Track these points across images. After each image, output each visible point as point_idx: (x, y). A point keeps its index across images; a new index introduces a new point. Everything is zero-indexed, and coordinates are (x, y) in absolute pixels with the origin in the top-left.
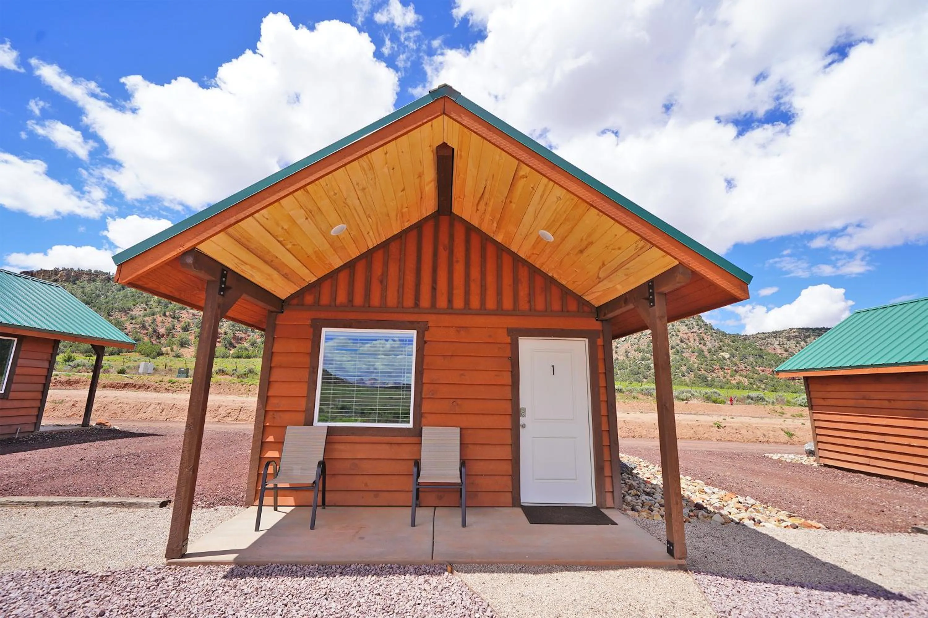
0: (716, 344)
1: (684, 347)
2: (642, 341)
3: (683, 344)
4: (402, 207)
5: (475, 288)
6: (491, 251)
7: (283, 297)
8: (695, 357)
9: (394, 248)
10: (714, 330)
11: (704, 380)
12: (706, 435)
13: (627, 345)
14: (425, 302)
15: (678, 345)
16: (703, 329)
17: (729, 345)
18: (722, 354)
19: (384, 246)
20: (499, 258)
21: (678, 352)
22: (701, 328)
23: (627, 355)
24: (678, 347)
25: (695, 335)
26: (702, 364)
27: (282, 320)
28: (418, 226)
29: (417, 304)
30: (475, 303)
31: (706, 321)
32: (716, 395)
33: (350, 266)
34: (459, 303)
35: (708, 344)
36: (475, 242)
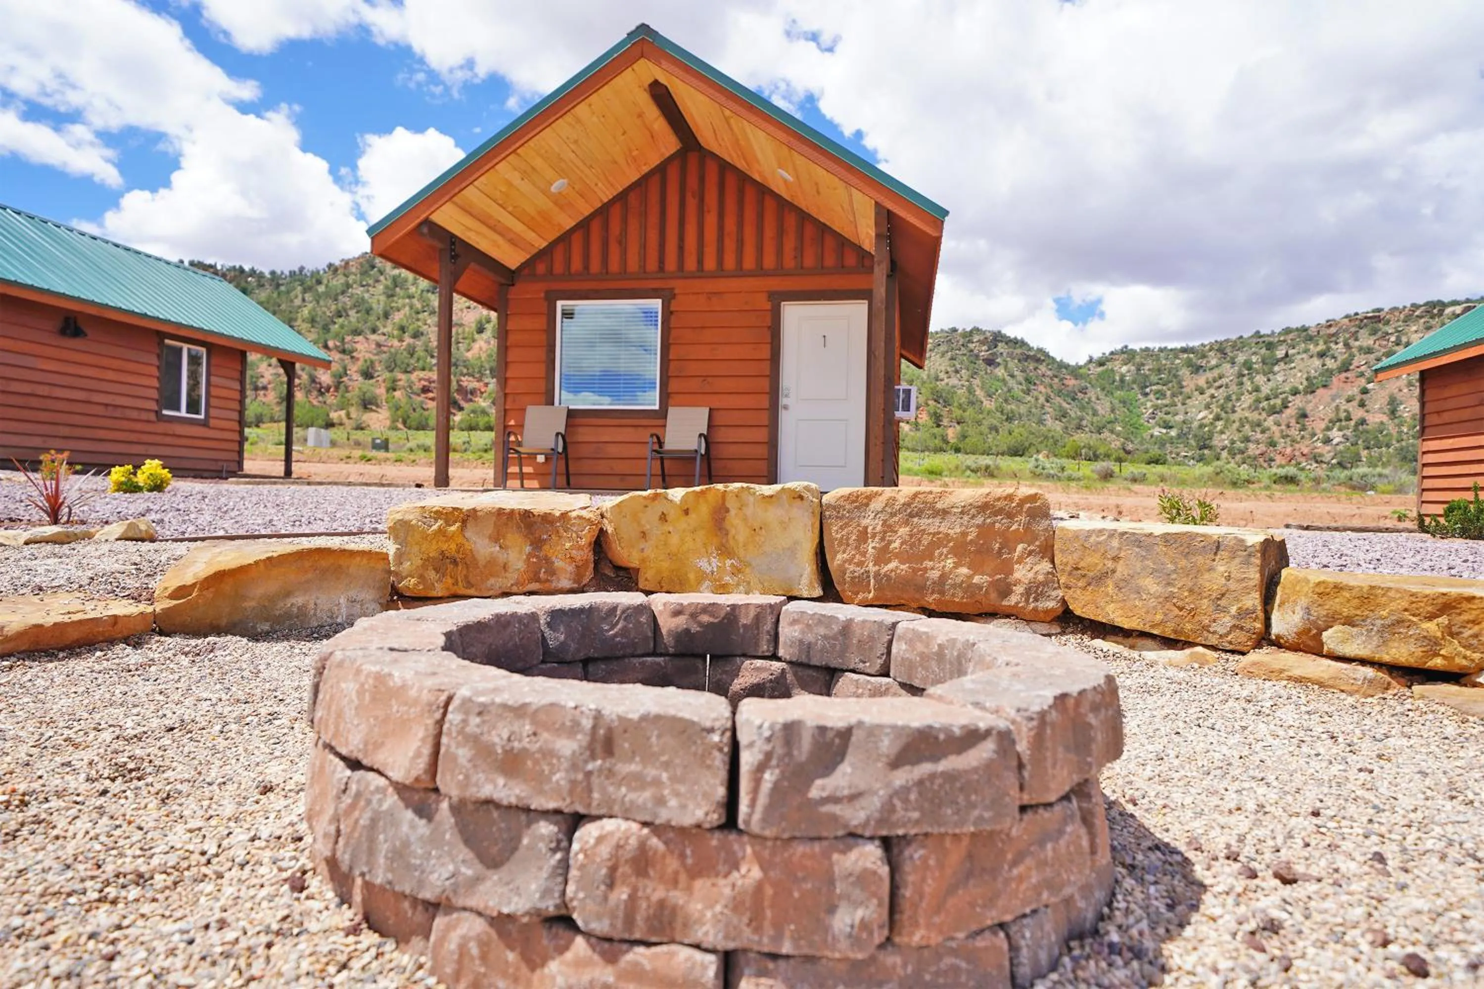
4: (630, 151)
5: (730, 245)
6: (750, 195)
7: (513, 268)
9: (633, 199)
14: (671, 264)
19: (622, 197)
20: (761, 203)
27: (514, 293)
28: (661, 169)
29: (661, 268)
30: (730, 263)
33: (584, 225)
34: (710, 264)
36: (731, 182)
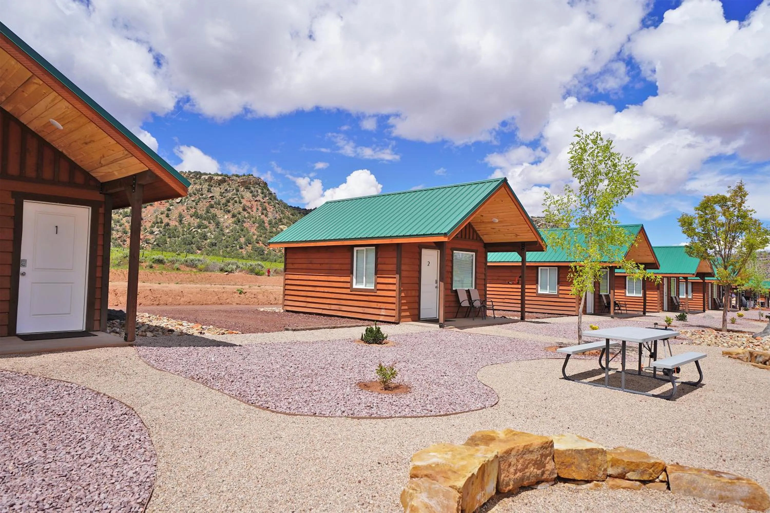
0: (277, 215)
1: (246, 216)
2: (201, 204)
3: (245, 213)
8: (255, 228)
10: (277, 200)
11: (261, 253)
12: (228, 301)
13: (182, 208)
15: (240, 214)
16: (267, 198)
17: (289, 218)
18: (281, 227)
21: (239, 222)
22: (266, 197)
23: (181, 221)
24: (240, 216)
25: (259, 203)
26: (261, 236)
31: (271, 189)
32: (260, 267)
35: (270, 215)
